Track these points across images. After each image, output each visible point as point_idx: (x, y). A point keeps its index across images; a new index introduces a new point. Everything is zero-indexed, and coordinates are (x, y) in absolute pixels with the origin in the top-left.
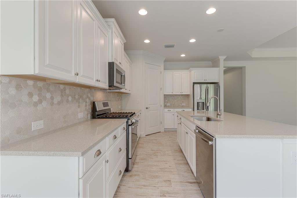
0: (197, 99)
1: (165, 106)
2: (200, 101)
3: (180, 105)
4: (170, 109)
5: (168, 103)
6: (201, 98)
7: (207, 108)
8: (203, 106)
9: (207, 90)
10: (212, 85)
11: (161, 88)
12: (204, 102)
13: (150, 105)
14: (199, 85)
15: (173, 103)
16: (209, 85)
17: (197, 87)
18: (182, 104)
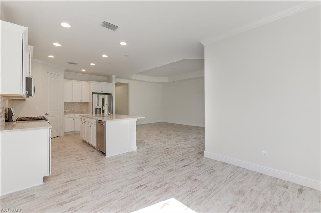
0: (95, 106)
1: (65, 112)
2: (97, 107)
3: (80, 111)
4: (70, 115)
5: (67, 109)
6: (98, 105)
7: (103, 113)
8: (100, 111)
9: (103, 100)
10: (107, 96)
11: (61, 96)
12: (101, 108)
13: (49, 111)
14: (96, 95)
15: (73, 110)
16: (104, 95)
17: (95, 96)
18: (81, 110)
